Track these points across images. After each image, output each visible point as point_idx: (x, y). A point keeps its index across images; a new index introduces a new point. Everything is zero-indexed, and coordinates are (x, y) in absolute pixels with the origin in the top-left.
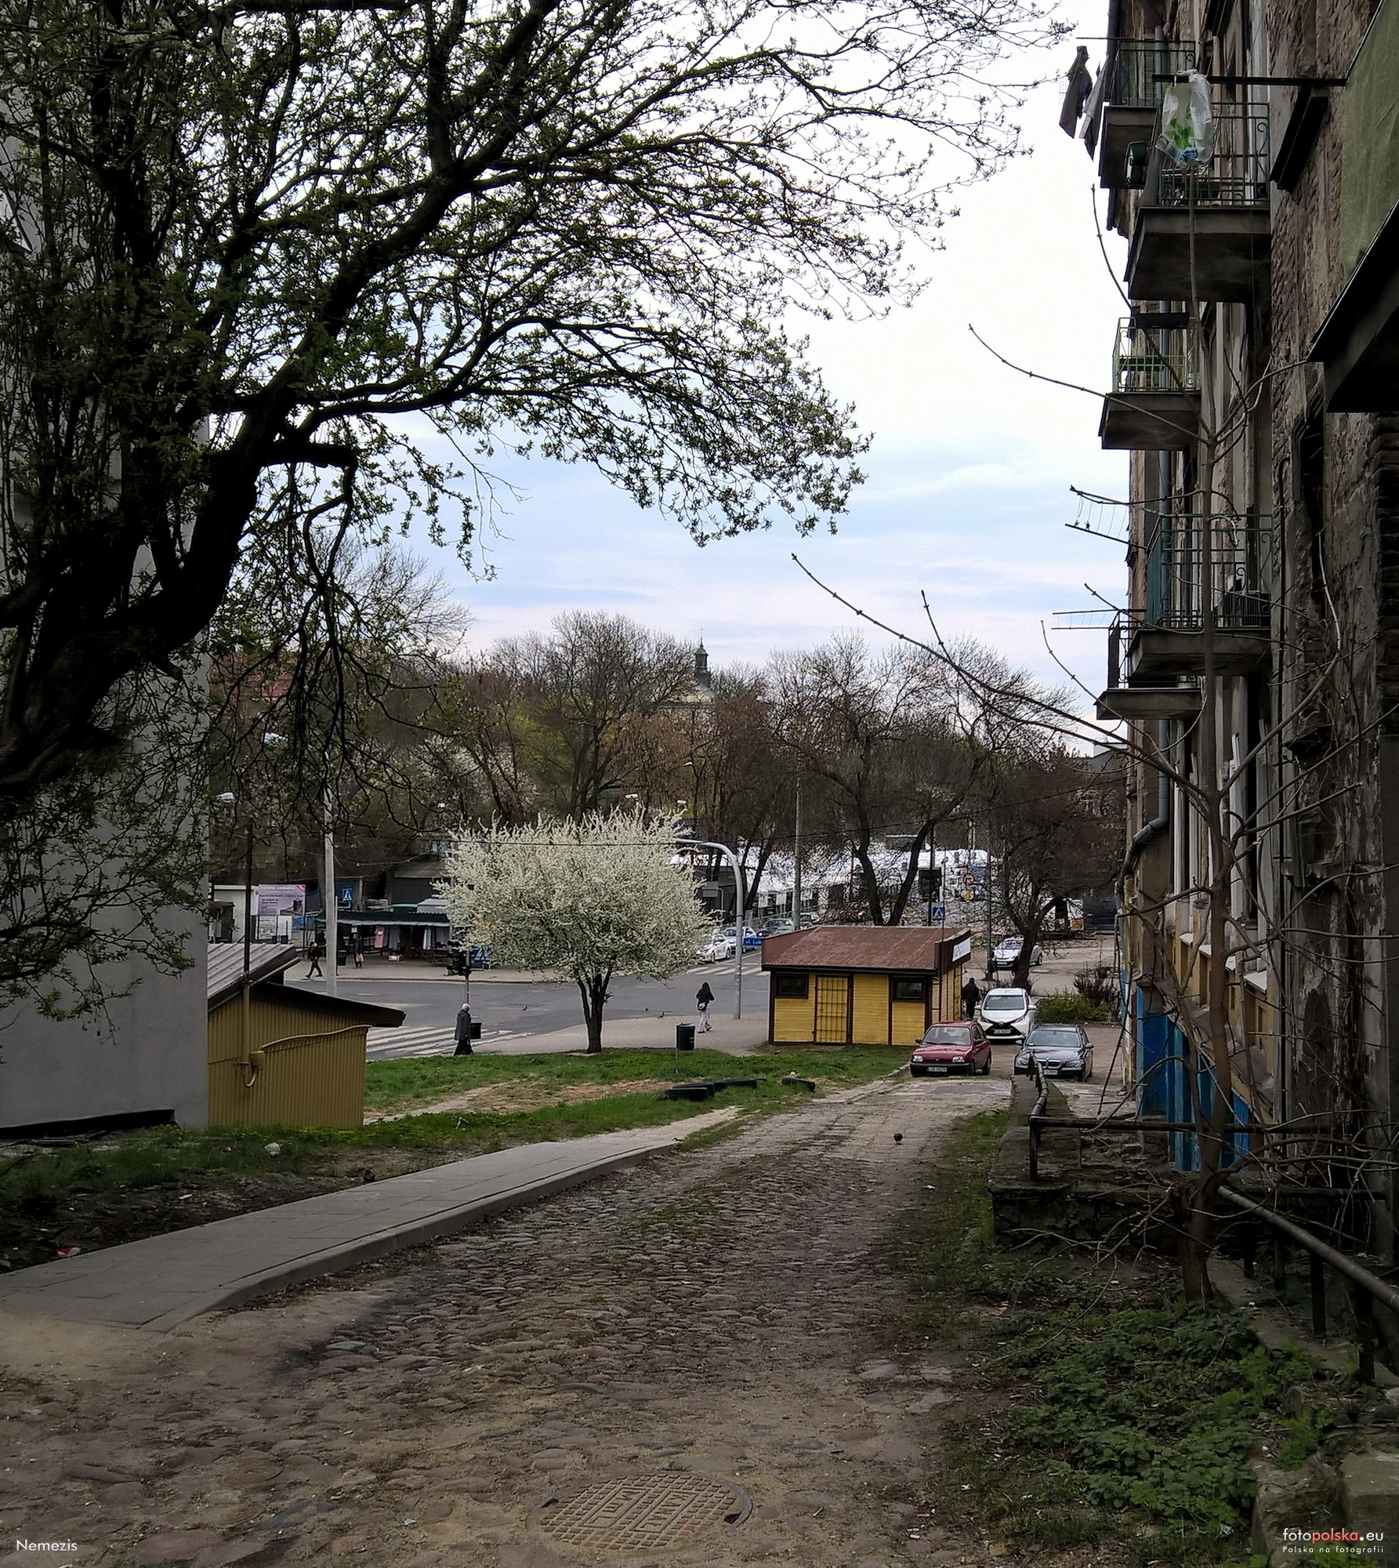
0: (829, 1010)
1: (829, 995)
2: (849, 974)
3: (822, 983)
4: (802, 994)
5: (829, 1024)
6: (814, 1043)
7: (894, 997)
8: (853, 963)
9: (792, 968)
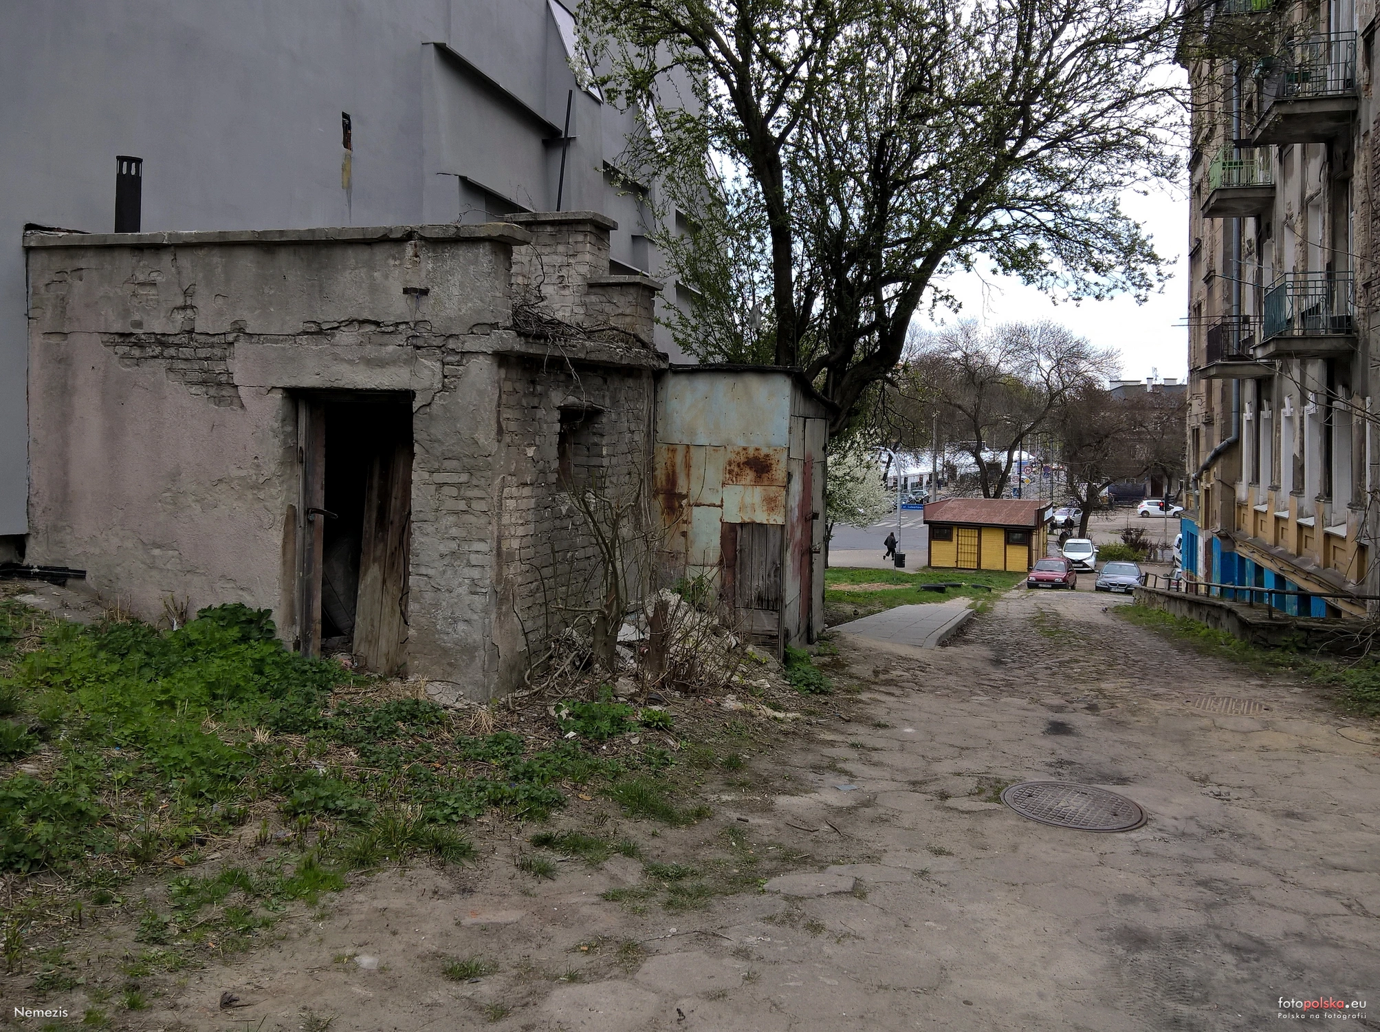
0: (966, 549)
1: (967, 540)
2: (979, 527)
3: (962, 532)
4: (949, 538)
5: (967, 557)
6: (957, 568)
7: (1008, 542)
8: (981, 521)
9: (942, 523)
